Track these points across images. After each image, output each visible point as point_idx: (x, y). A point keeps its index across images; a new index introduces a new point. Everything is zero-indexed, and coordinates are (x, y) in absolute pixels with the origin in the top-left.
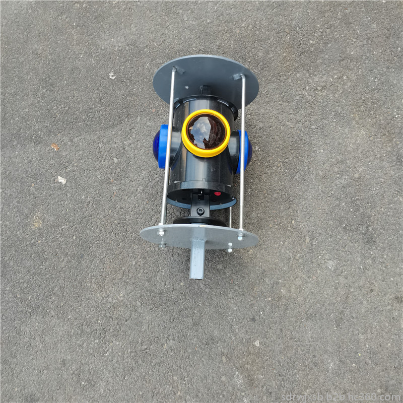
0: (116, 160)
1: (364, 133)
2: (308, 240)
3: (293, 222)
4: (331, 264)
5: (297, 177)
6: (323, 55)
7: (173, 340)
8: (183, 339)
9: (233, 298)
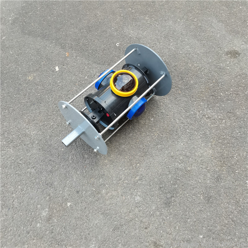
0: (86, 77)
1: (211, 152)
2: (137, 178)
3: (138, 165)
4: (138, 198)
5: (159, 146)
6: (222, 104)
7: (35, 170)
8: (40, 173)
9: (78, 175)
